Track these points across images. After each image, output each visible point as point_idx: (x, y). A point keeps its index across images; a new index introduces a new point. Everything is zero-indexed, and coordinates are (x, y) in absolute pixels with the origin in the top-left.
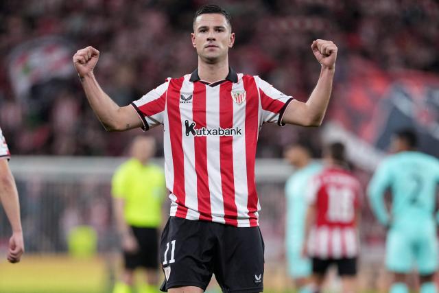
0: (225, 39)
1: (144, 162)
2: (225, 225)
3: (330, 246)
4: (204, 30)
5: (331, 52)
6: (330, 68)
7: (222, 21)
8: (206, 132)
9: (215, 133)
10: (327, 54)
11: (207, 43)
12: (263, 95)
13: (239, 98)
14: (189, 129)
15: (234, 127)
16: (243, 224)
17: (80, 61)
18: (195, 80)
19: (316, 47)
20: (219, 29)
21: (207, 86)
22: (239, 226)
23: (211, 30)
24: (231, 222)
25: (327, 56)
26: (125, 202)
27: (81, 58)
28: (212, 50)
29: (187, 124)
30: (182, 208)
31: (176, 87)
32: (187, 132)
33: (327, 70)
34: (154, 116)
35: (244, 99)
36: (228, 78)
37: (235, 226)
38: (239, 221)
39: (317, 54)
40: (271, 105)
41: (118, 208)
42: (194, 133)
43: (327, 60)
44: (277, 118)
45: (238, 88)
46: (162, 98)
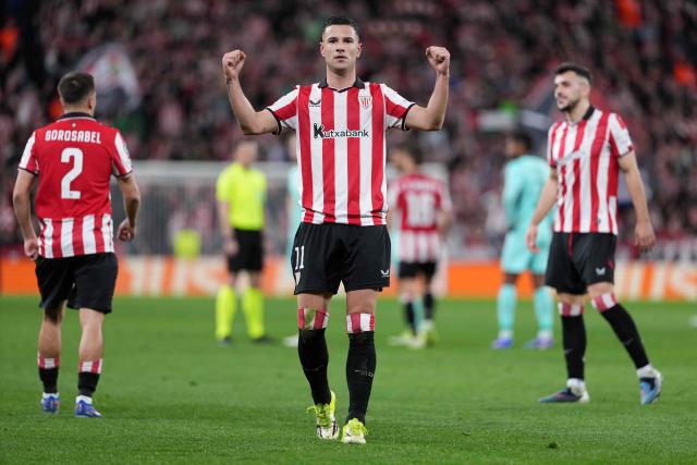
0: (353, 50)
1: (247, 166)
2: (350, 225)
3: (417, 251)
4: (334, 40)
5: (443, 58)
6: (444, 74)
7: (350, 32)
8: (334, 134)
9: (343, 134)
10: (441, 60)
11: (337, 54)
12: (388, 100)
13: (365, 103)
14: (318, 132)
15: (362, 129)
16: (367, 222)
17: (230, 64)
18: (324, 87)
19: (429, 54)
20: (347, 40)
21: (335, 93)
22: (363, 224)
23: (340, 41)
24: (354, 221)
25: (441, 62)
26: (229, 205)
27: (231, 61)
28: (341, 61)
29: (315, 127)
30: (310, 213)
31: (306, 92)
32: (316, 135)
33: (441, 76)
34: (287, 121)
35: (370, 103)
36: (355, 85)
37: (358, 226)
38: (362, 220)
39: (431, 60)
40: (395, 110)
41: (222, 211)
42: (322, 136)
43: (440, 67)
44: (400, 123)
45: (365, 93)
46: (293, 103)
